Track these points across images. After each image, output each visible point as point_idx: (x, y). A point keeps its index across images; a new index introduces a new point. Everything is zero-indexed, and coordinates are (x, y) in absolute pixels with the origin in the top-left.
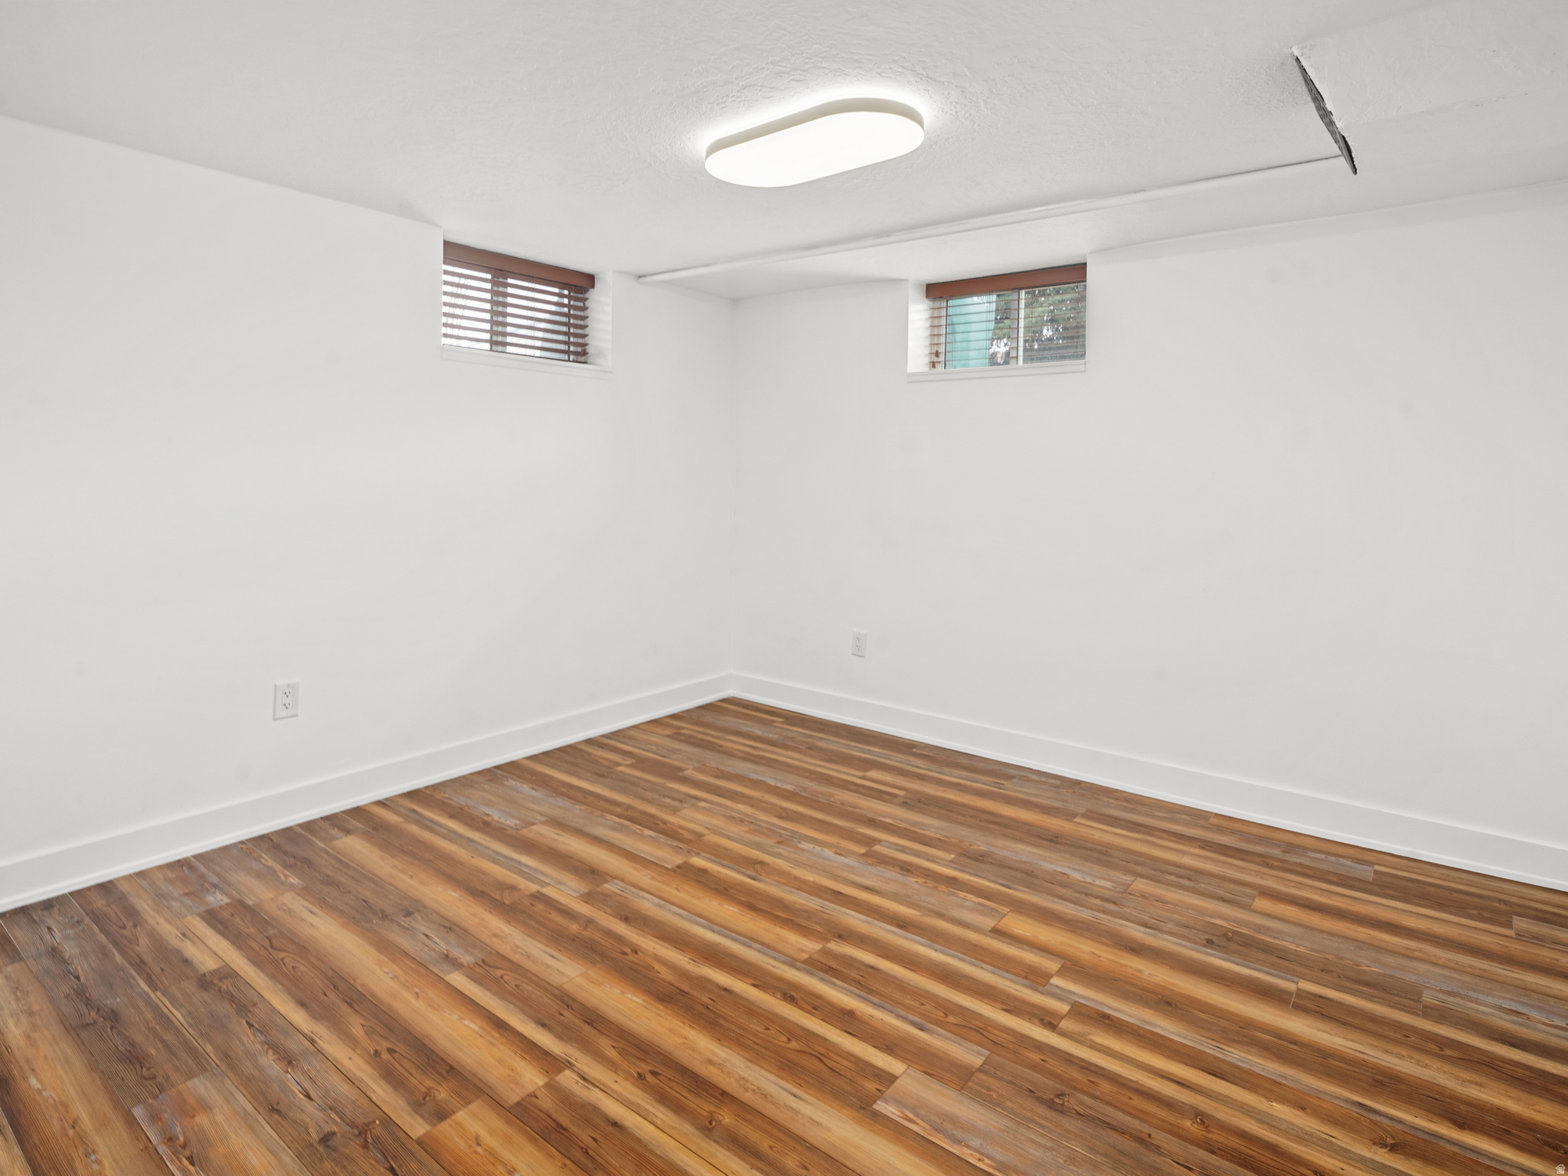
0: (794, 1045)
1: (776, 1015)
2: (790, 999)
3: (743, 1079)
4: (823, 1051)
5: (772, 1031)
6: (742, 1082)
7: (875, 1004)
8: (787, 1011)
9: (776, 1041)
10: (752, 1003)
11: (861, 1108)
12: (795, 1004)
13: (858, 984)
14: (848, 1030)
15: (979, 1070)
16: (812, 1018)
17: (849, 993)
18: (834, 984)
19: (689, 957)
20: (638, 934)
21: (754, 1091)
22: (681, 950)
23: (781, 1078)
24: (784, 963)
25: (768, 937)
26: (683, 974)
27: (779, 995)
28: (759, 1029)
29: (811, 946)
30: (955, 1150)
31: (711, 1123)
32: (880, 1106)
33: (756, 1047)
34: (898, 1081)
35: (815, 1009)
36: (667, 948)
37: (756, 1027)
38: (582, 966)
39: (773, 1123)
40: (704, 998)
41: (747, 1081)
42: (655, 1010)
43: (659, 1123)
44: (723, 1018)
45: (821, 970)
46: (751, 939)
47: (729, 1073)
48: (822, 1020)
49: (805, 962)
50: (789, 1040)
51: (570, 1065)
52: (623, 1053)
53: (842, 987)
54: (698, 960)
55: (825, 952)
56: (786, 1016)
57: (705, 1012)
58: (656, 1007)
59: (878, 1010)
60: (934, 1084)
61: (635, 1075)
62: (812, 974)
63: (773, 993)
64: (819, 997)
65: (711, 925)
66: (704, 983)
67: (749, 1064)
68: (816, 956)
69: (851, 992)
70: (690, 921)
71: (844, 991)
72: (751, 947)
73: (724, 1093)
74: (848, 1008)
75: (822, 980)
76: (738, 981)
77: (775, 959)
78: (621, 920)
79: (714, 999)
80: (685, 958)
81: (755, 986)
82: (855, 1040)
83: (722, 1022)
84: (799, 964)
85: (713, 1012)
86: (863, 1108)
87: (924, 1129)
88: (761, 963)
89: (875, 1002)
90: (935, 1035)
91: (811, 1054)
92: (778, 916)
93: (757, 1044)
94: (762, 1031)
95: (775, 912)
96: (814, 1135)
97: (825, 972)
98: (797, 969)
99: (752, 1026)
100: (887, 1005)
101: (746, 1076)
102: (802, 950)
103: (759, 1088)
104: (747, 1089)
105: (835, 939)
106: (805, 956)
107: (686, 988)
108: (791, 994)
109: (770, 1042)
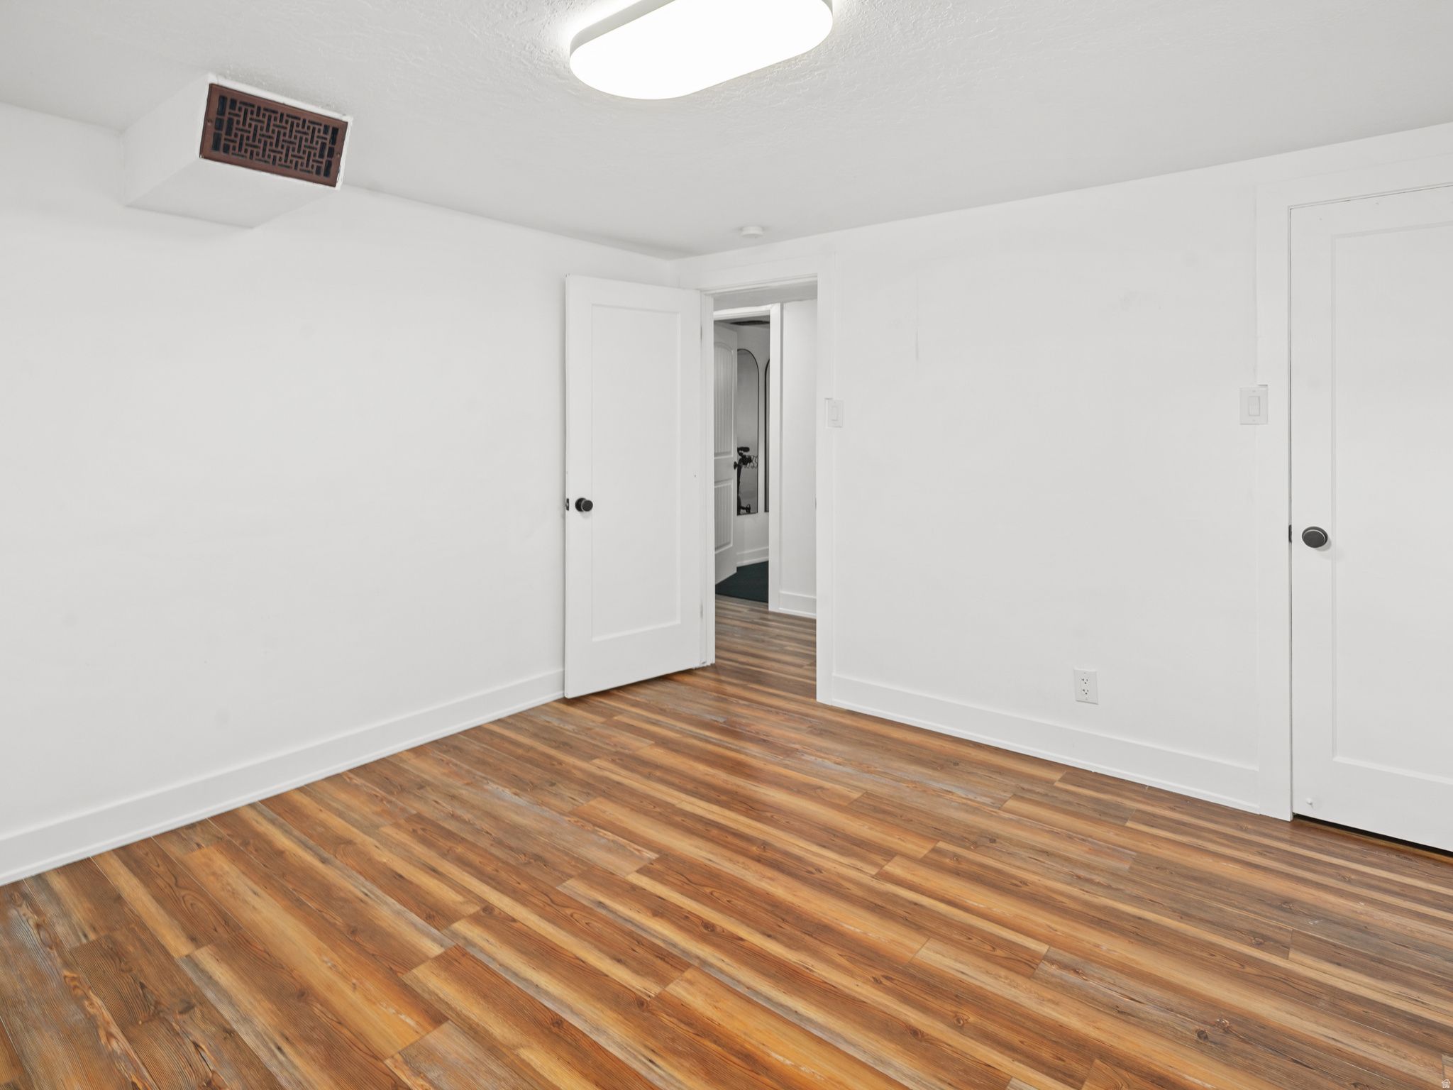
0: (708, 890)
1: (721, 912)
2: (709, 926)
3: (746, 869)
4: (686, 886)
5: (725, 900)
6: (747, 867)
7: (631, 922)
8: (712, 915)
9: (722, 892)
10: (743, 922)
11: (667, 855)
12: (704, 921)
13: (640, 942)
14: (663, 901)
15: (571, 876)
16: (689, 909)
17: (653, 932)
18: (664, 941)
19: (815, 974)
20: (886, 1006)
21: (738, 862)
22: (826, 983)
23: (719, 870)
24: (711, 965)
25: (730, 1003)
26: (815, 953)
27: (719, 929)
28: (736, 901)
29: (679, 990)
30: (617, 838)
31: (764, 847)
32: (653, 856)
33: (738, 888)
34: (635, 869)
35: (687, 917)
36: (843, 986)
37: (739, 903)
38: (924, 962)
39: (725, 847)
40: (787, 929)
41: (743, 868)
42: (828, 917)
43: (797, 847)
44: (768, 911)
45: (674, 957)
46: (749, 1001)
47: (757, 872)
48: (682, 908)
49: (688, 966)
50: (711, 893)
51: (873, 877)
52: (840, 886)
53: (657, 937)
54: (804, 969)
55: (663, 980)
56: (713, 911)
57: (784, 916)
58: (828, 920)
59: (630, 918)
60: (611, 868)
61: (823, 872)
62: (684, 951)
63: (723, 931)
64: (681, 928)
65: (803, 1025)
66: (792, 943)
67: (742, 878)
68: (676, 974)
69: (650, 933)
70: (831, 1031)
71: (655, 934)
72: (748, 988)
73: (759, 861)
74: (657, 918)
75: (675, 945)
76: (758, 944)
77: (721, 971)
78: (922, 1034)
79: (778, 928)
80: (819, 972)
81: (741, 939)
82: (658, 894)
83: (769, 908)
84: (696, 963)
85: (776, 915)
86: (665, 855)
87: (631, 846)
88: (735, 965)
89: (630, 924)
90: (591, 898)
91: (695, 884)
92: (715, 1042)
93: (737, 890)
94: (734, 900)
95: (719, 1049)
96: (700, 843)
97: (670, 954)
98: (698, 958)
99: (742, 904)
100: (620, 921)
101: (744, 871)
102: (690, 983)
103: (735, 864)
104: (743, 863)
105: (648, 999)
106: (689, 974)
107: (807, 938)
108: (707, 932)
109: (726, 891)
